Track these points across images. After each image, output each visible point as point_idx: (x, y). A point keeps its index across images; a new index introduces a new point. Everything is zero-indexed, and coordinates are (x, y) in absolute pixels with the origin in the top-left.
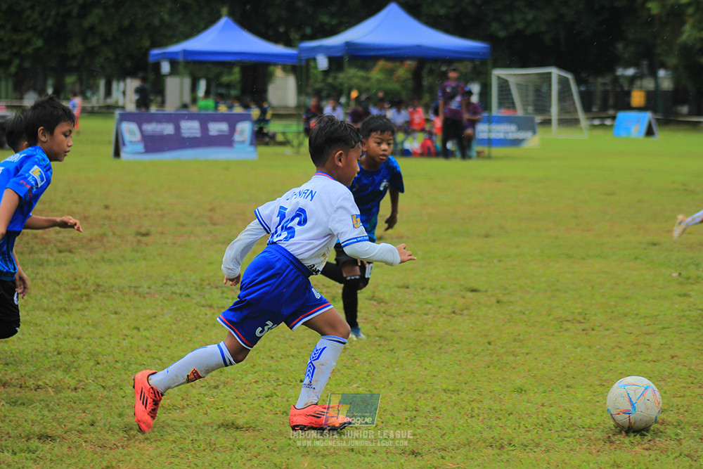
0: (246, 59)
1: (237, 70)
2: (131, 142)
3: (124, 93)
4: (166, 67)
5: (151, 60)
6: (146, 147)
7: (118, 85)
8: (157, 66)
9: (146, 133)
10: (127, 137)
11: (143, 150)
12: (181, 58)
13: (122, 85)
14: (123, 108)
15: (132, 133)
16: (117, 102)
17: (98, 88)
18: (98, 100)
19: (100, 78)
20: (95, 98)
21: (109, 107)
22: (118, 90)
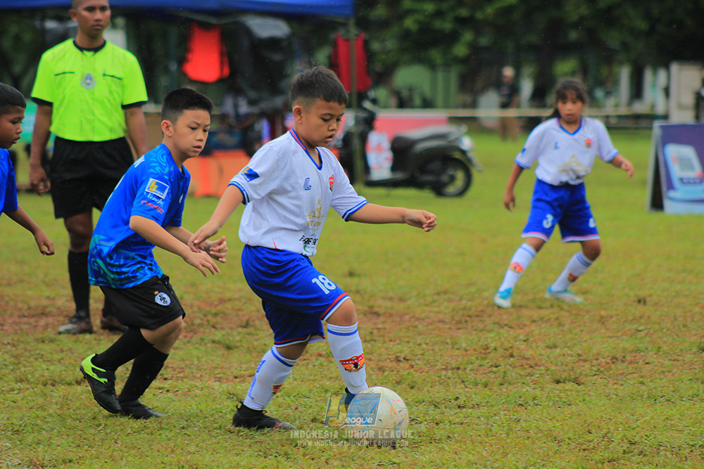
2: (682, 180)
3: (667, 90)
7: (655, 73)
10: (676, 172)
13: (662, 74)
15: (685, 163)
16: (653, 107)
17: (616, 83)
18: (617, 106)
19: (621, 63)
20: (611, 102)
21: (637, 117)
22: (654, 85)
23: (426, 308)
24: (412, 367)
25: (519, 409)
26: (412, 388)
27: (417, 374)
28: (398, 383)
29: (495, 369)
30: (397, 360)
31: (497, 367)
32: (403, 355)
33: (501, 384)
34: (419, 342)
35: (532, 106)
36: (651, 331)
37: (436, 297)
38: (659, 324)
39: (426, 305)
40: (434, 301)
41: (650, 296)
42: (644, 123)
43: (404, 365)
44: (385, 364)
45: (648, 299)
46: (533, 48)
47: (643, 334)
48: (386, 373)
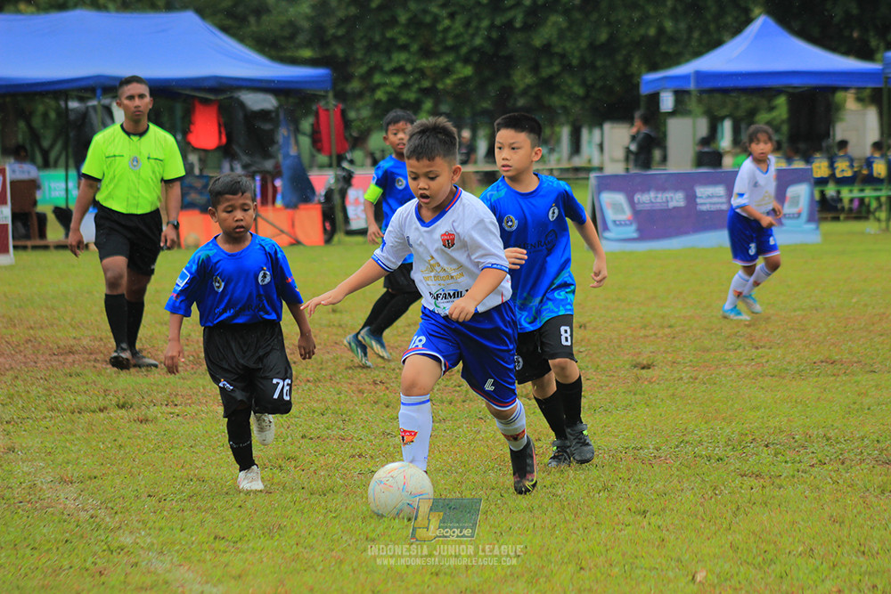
0: (796, 82)
1: (781, 101)
2: (614, 222)
3: (601, 146)
4: (667, 102)
5: (644, 90)
6: (639, 230)
7: (590, 132)
8: (654, 99)
9: (639, 207)
10: (610, 215)
11: (635, 235)
12: (692, 86)
13: (597, 132)
14: (601, 169)
15: (617, 208)
16: (590, 161)
17: (558, 141)
18: (559, 161)
19: (562, 124)
20: (554, 157)
21: (577, 170)
22: (590, 142)
23: (399, 338)
24: (387, 388)
25: (479, 422)
26: (387, 407)
27: (391, 395)
28: (375, 403)
29: (458, 389)
30: (375, 383)
31: (459, 386)
32: (379, 379)
33: (464, 401)
34: (393, 367)
35: (488, 162)
36: (591, 352)
37: (407, 329)
38: (597, 345)
39: (399, 336)
40: (405, 332)
41: (590, 322)
42: (582, 175)
43: (381, 387)
44: (364, 387)
45: (588, 325)
46: (485, 112)
47: (584, 354)
48: (365, 395)
